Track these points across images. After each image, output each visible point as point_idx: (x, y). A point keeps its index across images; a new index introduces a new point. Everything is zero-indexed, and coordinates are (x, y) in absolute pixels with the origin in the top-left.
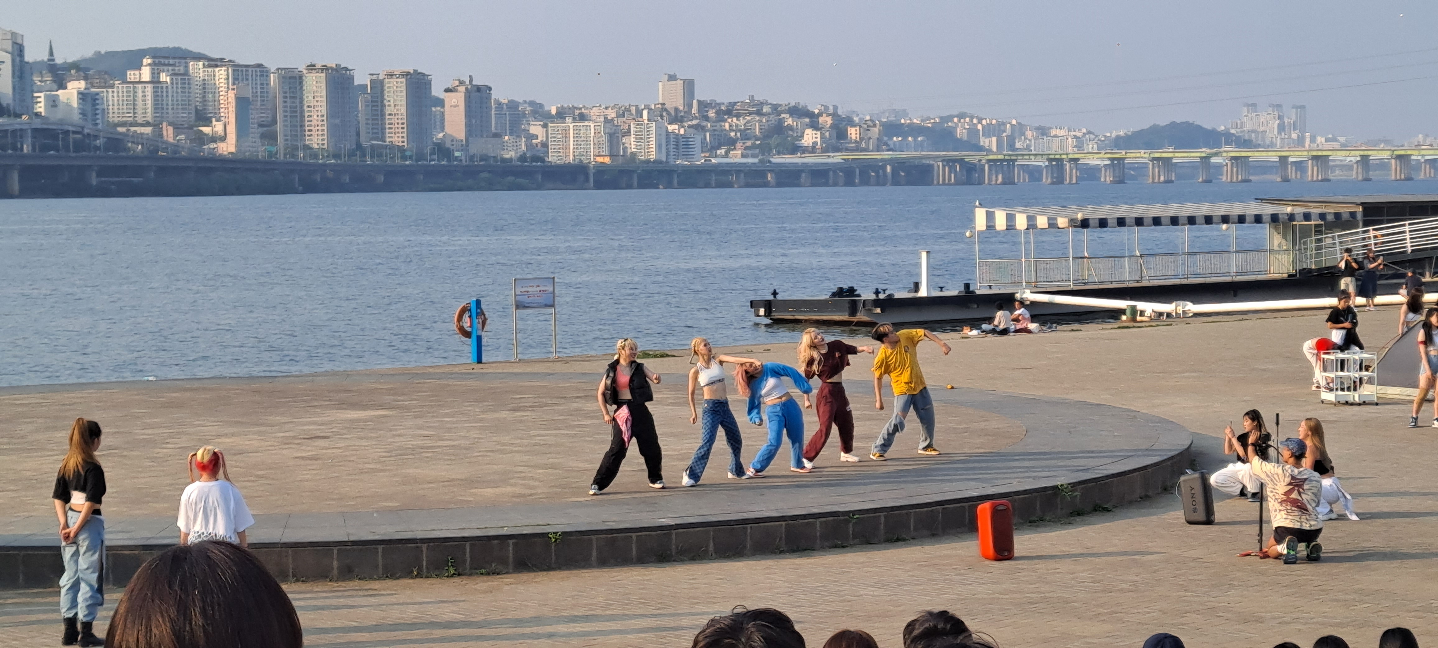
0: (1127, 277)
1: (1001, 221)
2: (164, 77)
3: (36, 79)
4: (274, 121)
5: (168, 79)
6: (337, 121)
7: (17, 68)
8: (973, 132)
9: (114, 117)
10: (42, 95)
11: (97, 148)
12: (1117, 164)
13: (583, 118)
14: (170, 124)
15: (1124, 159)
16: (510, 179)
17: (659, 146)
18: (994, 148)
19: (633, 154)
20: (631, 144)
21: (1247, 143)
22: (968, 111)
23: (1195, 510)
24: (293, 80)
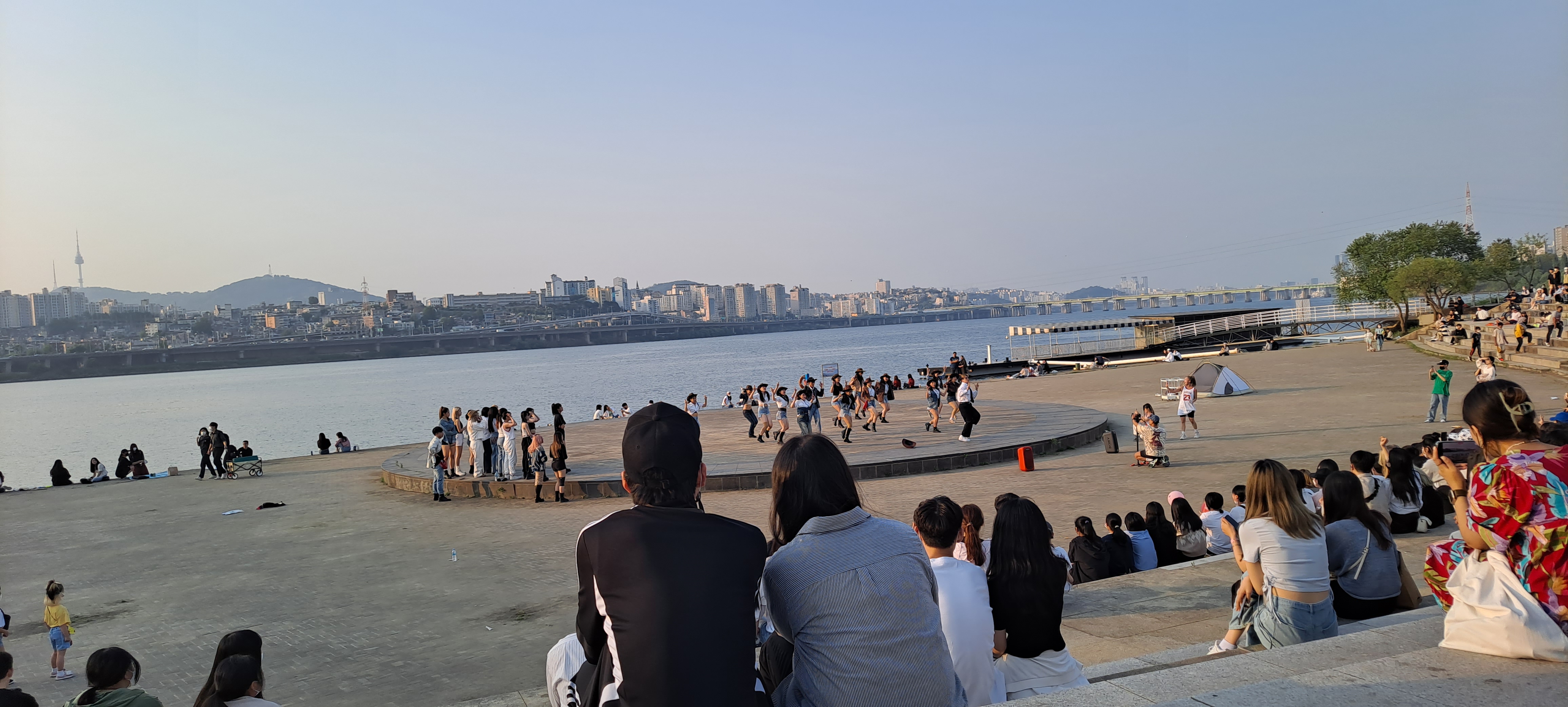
0: (1074, 352)
1: (1020, 332)
2: (681, 292)
3: (632, 296)
4: (724, 307)
6: (748, 306)
7: (625, 292)
8: (1006, 295)
9: (662, 309)
10: (634, 302)
11: (656, 322)
12: (1067, 305)
13: (845, 299)
14: (684, 311)
15: (1070, 303)
16: (818, 325)
17: (877, 309)
19: (867, 312)
20: (866, 308)
21: (1123, 294)
22: (1004, 287)
23: (1110, 448)
24: (731, 291)
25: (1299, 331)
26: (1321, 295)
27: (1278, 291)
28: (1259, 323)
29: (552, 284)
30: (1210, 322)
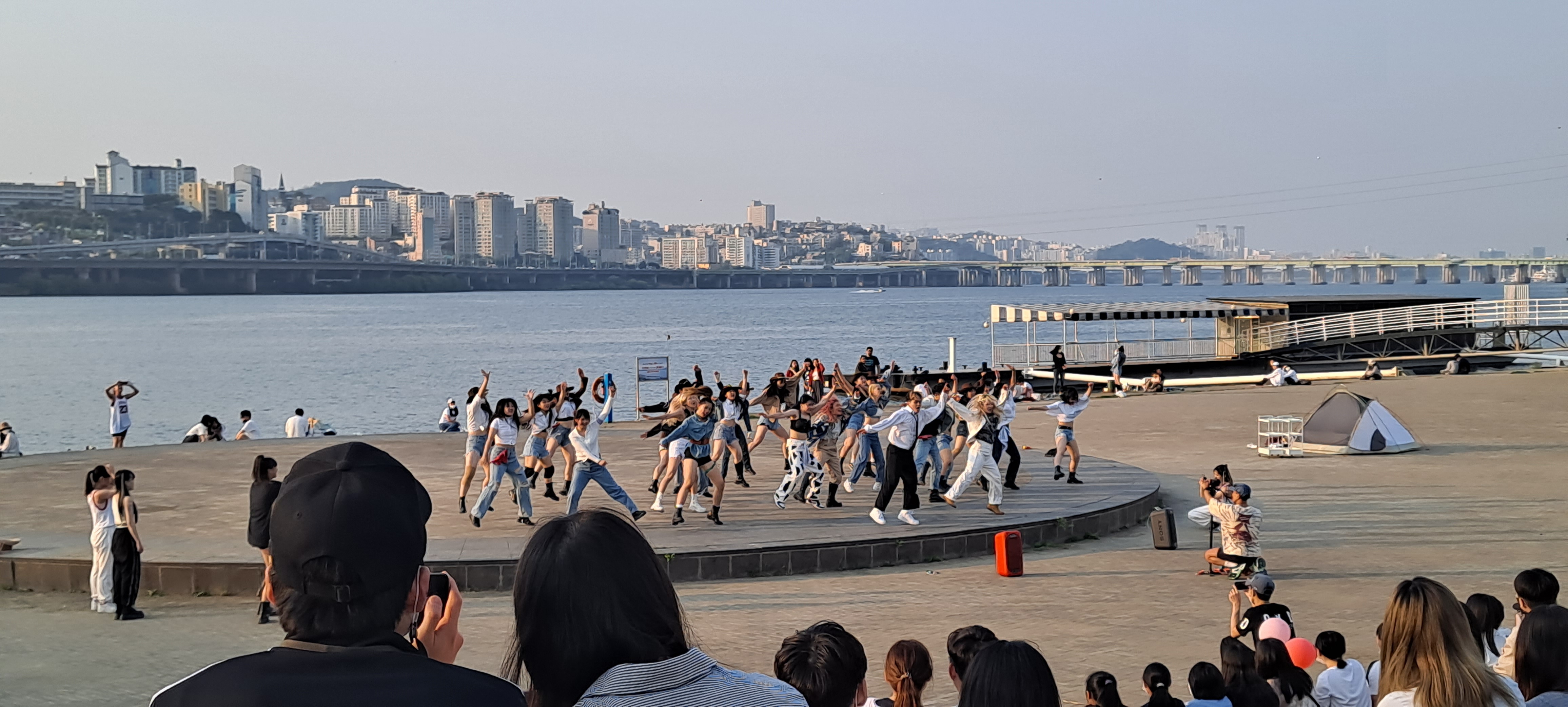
1: (1011, 316)
2: (368, 202)
3: (270, 203)
4: (452, 236)
5: (371, 204)
6: (500, 237)
7: (256, 195)
8: (988, 245)
9: (329, 233)
10: (274, 215)
11: (316, 256)
12: (1099, 269)
13: (688, 234)
14: (372, 238)
15: (1104, 267)
16: (633, 280)
17: (748, 256)
18: (1005, 259)
19: (728, 262)
20: (726, 254)
21: (1199, 255)
22: (986, 230)
23: (1162, 539)
24: (467, 205)
25: (1508, 342)
26: (1550, 279)
27: (1474, 267)
28: (1437, 324)
29: (109, 171)
30: (1351, 316)
